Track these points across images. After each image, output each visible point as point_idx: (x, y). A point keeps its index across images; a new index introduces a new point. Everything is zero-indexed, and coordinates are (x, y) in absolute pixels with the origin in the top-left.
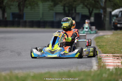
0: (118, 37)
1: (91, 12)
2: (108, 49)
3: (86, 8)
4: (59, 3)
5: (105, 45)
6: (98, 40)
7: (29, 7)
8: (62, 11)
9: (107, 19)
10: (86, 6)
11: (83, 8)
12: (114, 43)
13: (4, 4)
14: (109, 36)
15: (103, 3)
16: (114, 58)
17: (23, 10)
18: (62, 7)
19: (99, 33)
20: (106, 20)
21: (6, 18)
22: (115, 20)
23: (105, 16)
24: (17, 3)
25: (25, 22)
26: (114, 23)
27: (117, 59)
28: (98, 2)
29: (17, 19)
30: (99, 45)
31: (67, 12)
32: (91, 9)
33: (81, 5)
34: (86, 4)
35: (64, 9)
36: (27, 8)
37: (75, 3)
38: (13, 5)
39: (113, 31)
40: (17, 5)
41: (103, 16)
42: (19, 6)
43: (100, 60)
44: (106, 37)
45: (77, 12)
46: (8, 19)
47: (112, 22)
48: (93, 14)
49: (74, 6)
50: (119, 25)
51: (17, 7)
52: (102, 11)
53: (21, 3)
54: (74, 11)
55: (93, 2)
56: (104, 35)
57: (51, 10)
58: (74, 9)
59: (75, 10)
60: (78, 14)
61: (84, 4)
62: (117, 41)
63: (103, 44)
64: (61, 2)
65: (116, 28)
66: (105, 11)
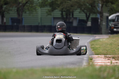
0: (113, 40)
1: (88, 16)
2: (101, 51)
3: (83, 12)
4: (57, 8)
5: (99, 47)
6: (93, 43)
7: (28, 12)
8: (60, 16)
9: (104, 24)
10: (83, 11)
11: (80, 13)
12: (108, 46)
13: (3, 9)
14: (104, 40)
15: (100, 8)
16: (105, 59)
17: (22, 15)
18: (60, 12)
19: (96, 37)
20: (102, 24)
21: (5, 23)
22: (111, 24)
23: (101, 21)
24: (16, 8)
25: (24, 26)
26: (110, 27)
27: (108, 59)
28: (95, 7)
29: (15, 24)
30: (93, 47)
31: (65, 17)
32: (88, 14)
33: (79, 10)
34: (83, 9)
35: (62, 14)
36: (25, 13)
37: (72, 8)
38: (11, 10)
39: (110, 35)
40: (16, 10)
41: (99, 20)
42: (17, 11)
43: (91, 60)
44: (101, 40)
45: (74, 16)
46: (6, 24)
47: (109, 27)
48: (90, 18)
49: (71, 11)
50: (115, 30)
51: (16, 12)
52: (98, 16)
53: (20, 8)
54: (71, 16)
55: (90, 6)
56: (100, 39)
57: (49, 15)
58: (71, 14)
59: (73, 15)
60: (76, 18)
61: (81, 9)
62: (111, 44)
63: (97, 47)
64: (59, 7)
65: (112, 32)
66: (102, 16)
